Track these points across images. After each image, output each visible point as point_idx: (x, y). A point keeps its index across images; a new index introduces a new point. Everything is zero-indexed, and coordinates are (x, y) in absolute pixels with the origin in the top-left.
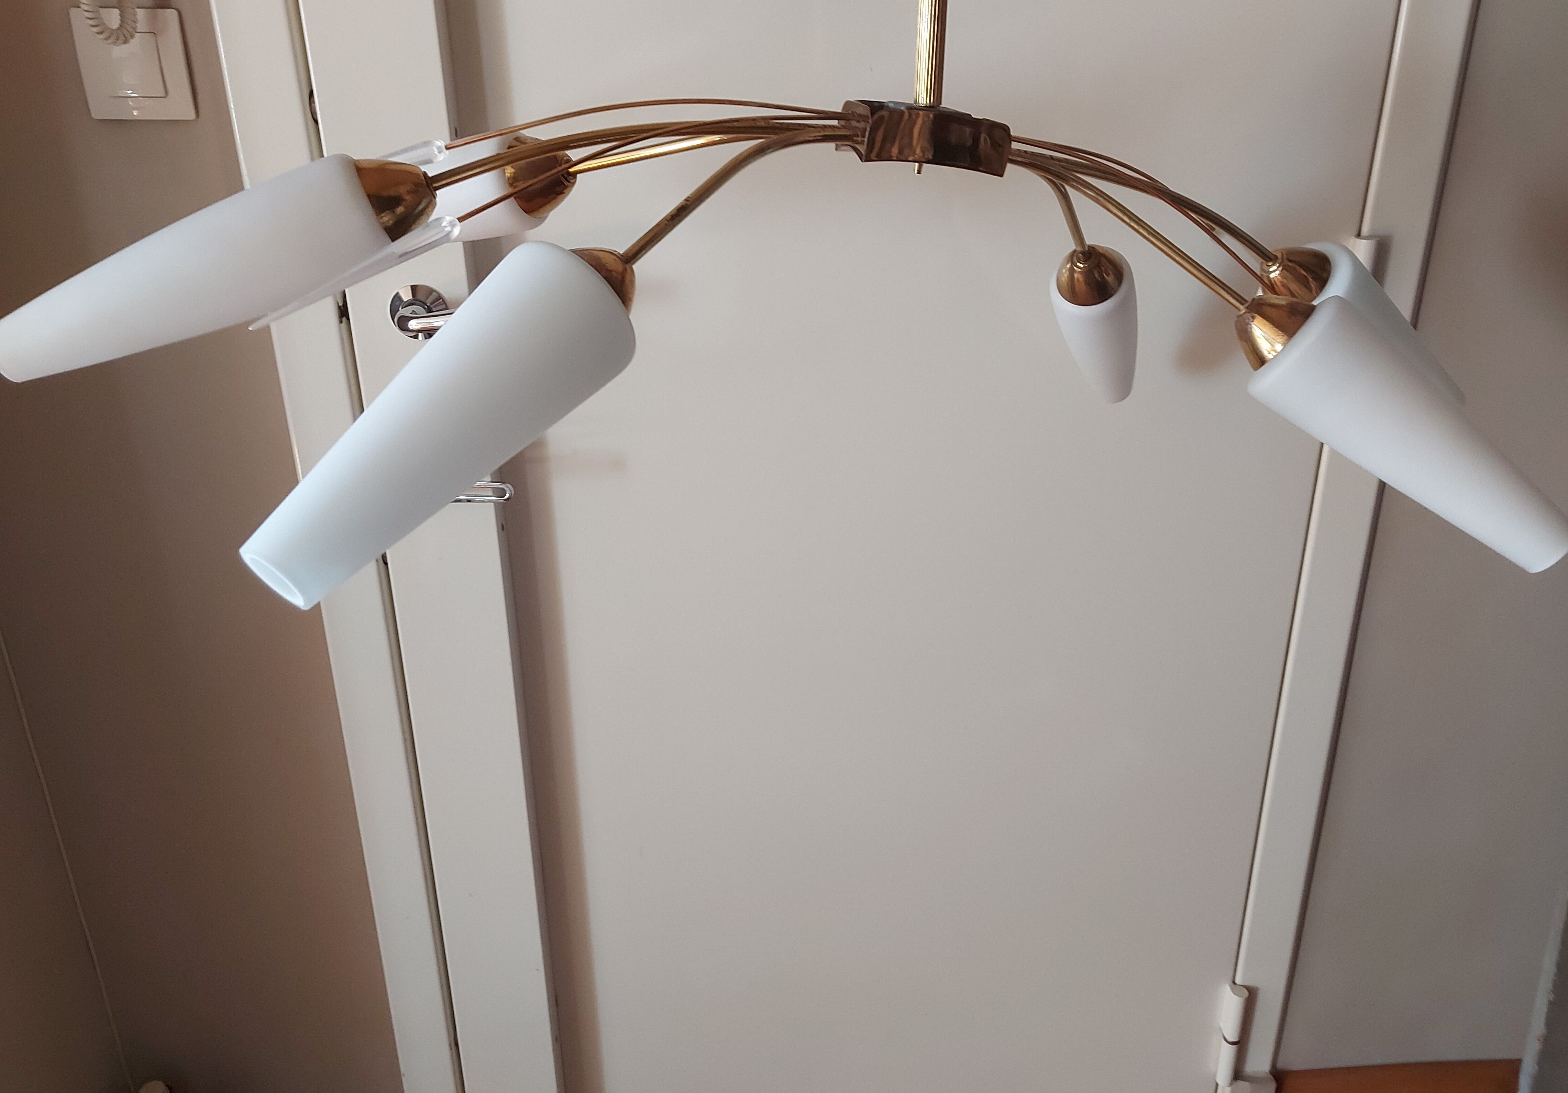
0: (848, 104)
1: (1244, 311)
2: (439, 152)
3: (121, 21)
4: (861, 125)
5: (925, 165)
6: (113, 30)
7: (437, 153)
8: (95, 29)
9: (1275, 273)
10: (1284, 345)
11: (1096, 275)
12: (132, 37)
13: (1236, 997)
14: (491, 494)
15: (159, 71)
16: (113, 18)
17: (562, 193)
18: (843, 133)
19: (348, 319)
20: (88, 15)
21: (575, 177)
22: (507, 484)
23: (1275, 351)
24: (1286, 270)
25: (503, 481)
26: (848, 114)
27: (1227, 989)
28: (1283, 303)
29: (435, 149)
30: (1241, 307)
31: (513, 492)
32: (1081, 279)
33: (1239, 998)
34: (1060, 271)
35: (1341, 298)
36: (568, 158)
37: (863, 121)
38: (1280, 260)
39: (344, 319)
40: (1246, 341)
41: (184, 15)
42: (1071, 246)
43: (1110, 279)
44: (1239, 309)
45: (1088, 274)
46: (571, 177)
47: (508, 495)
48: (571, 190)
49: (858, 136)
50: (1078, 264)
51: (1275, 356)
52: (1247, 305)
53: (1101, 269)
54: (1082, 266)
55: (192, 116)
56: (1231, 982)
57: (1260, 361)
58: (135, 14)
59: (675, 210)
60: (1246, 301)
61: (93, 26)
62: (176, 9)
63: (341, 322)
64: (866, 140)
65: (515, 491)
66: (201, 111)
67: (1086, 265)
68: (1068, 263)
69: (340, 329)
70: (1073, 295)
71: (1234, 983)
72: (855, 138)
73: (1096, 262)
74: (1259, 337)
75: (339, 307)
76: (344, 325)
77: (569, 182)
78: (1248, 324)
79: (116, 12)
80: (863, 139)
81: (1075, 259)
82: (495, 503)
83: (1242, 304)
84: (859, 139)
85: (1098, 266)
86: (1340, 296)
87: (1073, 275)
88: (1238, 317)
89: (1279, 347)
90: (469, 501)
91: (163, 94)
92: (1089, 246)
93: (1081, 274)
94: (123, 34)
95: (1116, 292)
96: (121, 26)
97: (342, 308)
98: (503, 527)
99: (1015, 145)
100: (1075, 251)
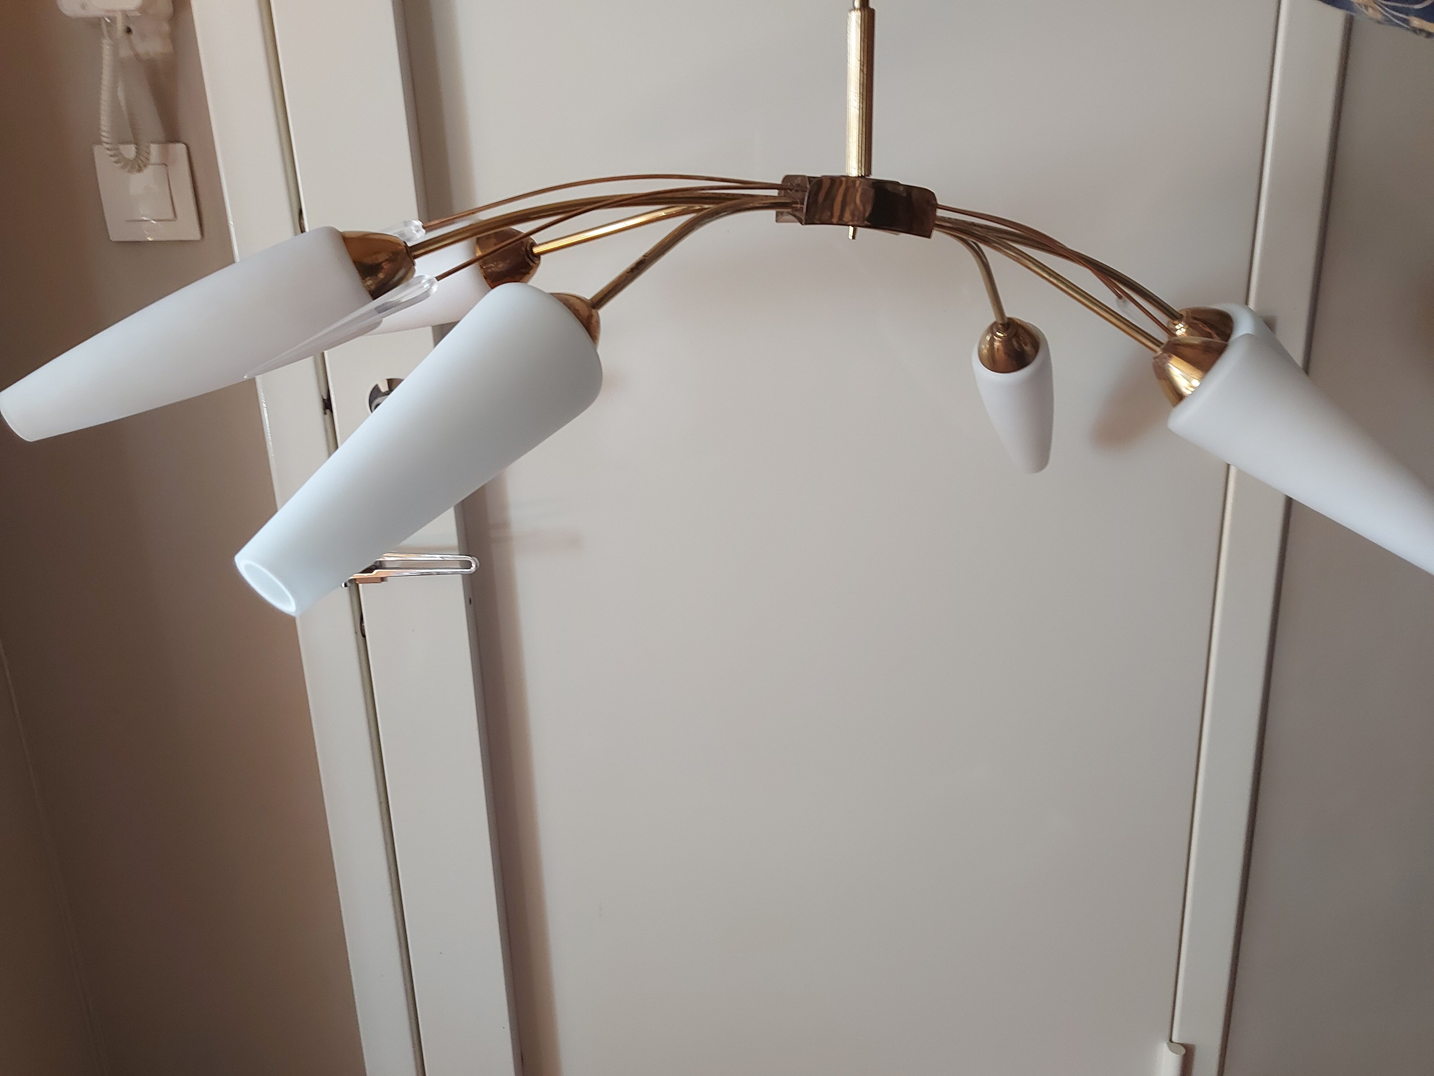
0: (787, 178)
1: (1160, 352)
2: (417, 231)
3: (137, 153)
4: (799, 195)
5: (859, 229)
6: (129, 160)
7: (414, 232)
8: (113, 159)
9: (1181, 330)
10: (1201, 379)
11: (1015, 343)
12: (145, 166)
13: (1174, 1054)
14: (459, 566)
15: (169, 198)
16: (130, 151)
17: (528, 273)
18: (783, 201)
19: (331, 411)
20: (107, 146)
21: (539, 259)
22: (473, 557)
23: (1192, 387)
24: (1192, 327)
25: (471, 554)
26: (790, 184)
27: (1164, 1047)
28: (1196, 342)
29: (413, 228)
30: (1158, 349)
31: (478, 565)
32: (1001, 348)
33: (1178, 1055)
34: (980, 343)
35: (1251, 334)
36: (533, 241)
37: (801, 191)
38: (1185, 319)
39: (328, 411)
40: (1165, 379)
41: (192, 150)
42: (991, 317)
43: (1028, 348)
44: (1155, 351)
45: (1006, 342)
46: (535, 258)
47: (474, 565)
48: (535, 271)
49: (797, 203)
50: (997, 333)
51: (1193, 392)
52: (1162, 346)
53: (1019, 339)
54: (1002, 335)
55: (197, 236)
56: (1168, 1041)
57: (1179, 397)
58: (148, 147)
59: (635, 264)
60: (1162, 344)
61: (111, 156)
62: (185, 144)
63: (325, 413)
64: (805, 207)
65: (480, 564)
66: (205, 233)
67: (1006, 335)
68: (987, 334)
69: (324, 421)
70: (993, 363)
71: (1171, 1040)
72: (794, 205)
73: (1014, 331)
74: (1177, 376)
75: (324, 400)
76: (328, 416)
77: (534, 263)
78: (1164, 363)
79: (133, 147)
80: (802, 206)
81: (995, 329)
82: (464, 575)
83: (1159, 346)
84: (799, 206)
85: (1016, 335)
86: (1250, 333)
87: (993, 344)
88: (1155, 358)
89: (1196, 383)
90: (438, 574)
91: (171, 216)
92: (1009, 319)
93: (1001, 343)
94: (138, 164)
95: (1034, 358)
96: (136, 156)
97: (327, 402)
98: (470, 601)
99: (940, 213)
100: (995, 323)
